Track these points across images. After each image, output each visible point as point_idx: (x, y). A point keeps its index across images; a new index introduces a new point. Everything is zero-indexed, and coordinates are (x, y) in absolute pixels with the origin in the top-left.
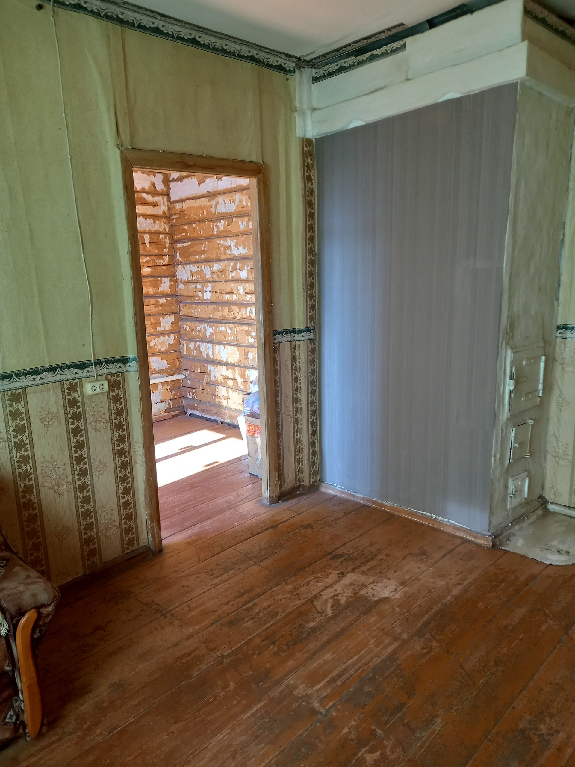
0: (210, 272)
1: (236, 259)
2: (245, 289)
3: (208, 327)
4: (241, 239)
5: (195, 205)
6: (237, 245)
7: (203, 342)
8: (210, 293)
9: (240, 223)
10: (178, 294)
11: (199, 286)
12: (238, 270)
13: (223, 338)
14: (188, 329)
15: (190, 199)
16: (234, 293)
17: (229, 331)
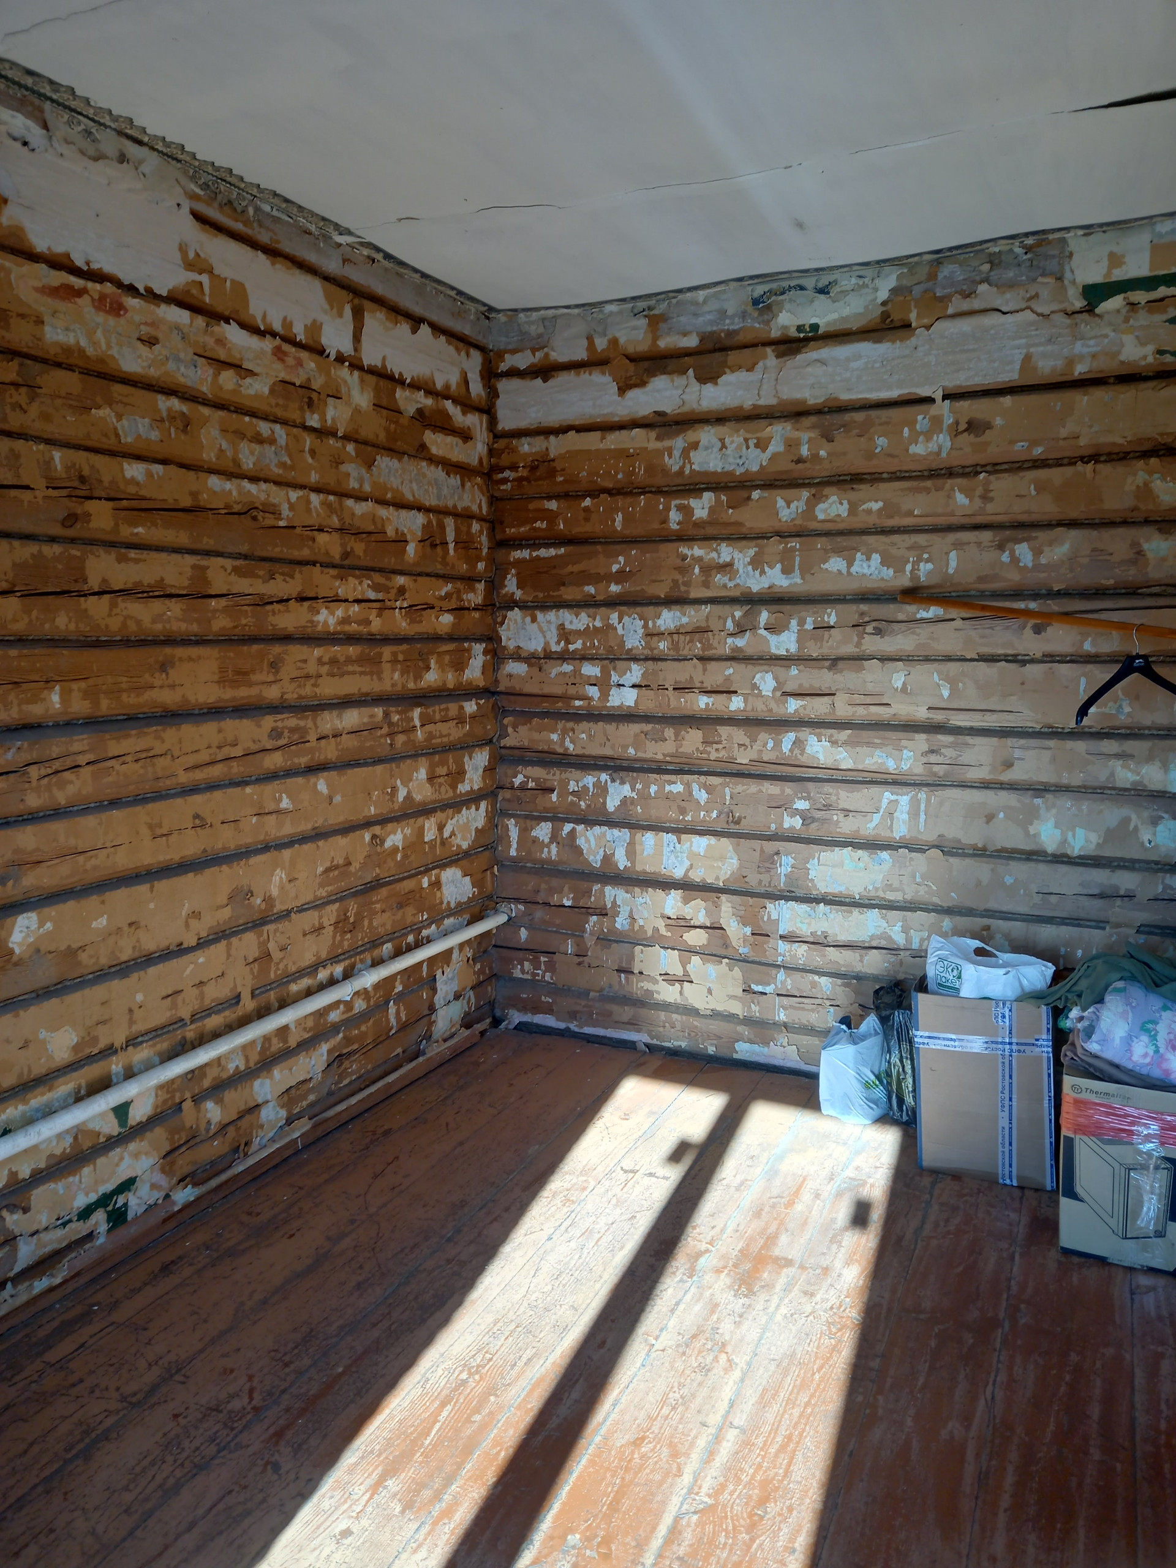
0: (641, 631)
1: (752, 601)
2: (780, 684)
3: (613, 781)
4: (775, 546)
5: (602, 446)
6: (757, 563)
7: (589, 821)
8: (635, 691)
9: (781, 503)
10: (501, 688)
11: (591, 670)
12: (762, 632)
13: (672, 814)
14: (531, 785)
15: (580, 429)
16: (736, 692)
17: (702, 796)
